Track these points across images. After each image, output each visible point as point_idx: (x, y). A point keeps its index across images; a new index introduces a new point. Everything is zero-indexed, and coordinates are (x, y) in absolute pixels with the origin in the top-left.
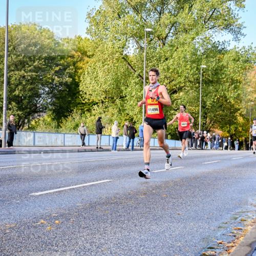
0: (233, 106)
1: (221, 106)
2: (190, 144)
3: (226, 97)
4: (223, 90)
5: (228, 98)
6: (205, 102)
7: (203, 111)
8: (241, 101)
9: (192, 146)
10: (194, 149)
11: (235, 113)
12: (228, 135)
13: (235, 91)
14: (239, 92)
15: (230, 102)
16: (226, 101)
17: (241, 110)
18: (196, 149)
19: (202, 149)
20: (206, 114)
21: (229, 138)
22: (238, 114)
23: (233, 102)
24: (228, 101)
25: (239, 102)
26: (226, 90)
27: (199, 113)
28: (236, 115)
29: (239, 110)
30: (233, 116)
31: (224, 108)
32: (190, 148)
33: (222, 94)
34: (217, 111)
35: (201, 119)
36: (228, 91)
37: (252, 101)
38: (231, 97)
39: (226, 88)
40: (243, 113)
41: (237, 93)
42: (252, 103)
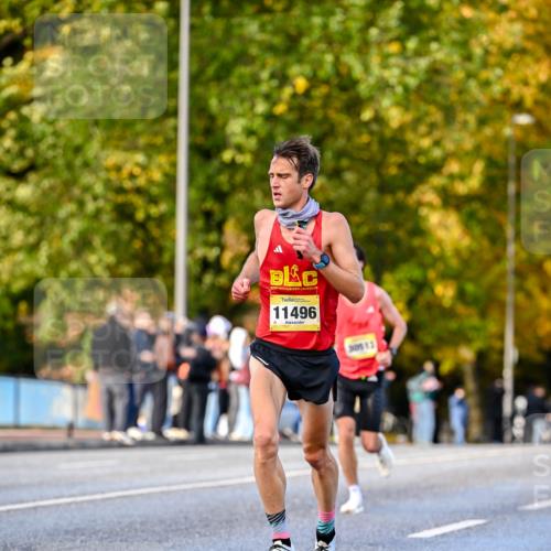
0: (396, 142)
5: (363, 89)
8: (450, 114)
9: (132, 419)
11: (410, 189)
13: (412, 44)
14: (440, 53)
19: (201, 440)
22: (430, 197)
23: (395, 117)
24: (367, 115)
25: (438, 116)
26: (348, 38)
27: (173, 195)
28: (420, 204)
29: (435, 168)
30: (400, 207)
33: (327, 68)
35: (191, 230)
37: (518, 107)
38: (383, 86)
41: (423, 63)
42: (524, 119)
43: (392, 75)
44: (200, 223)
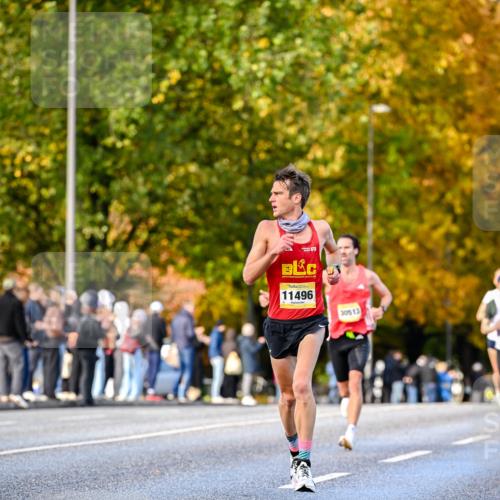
0: (263, 130)
1: (193, 132)
2: (16, 372)
3: (220, 78)
4: (203, 38)
5: (234, 81)
6: (98, 111)
7: (88, 164)
8: (313, 103)
9: (27, 384)
10: (36, 405)
12: (236, 304)
13: (278, 40)
15: (248, 109)
16: (225, 99)
17: (317, 152)
18: (53, 403)
19: (89, 402)
20: (106, 181)
21: (248, 329)
23: (264, 106)
24: (238, 105)
25: (302, 106)
26: (221, 35)
27: (63, 179)
29: (300, 153)
31: (211, 142)
32: (15, 398)
33: (202, 64)
34: (170, 165)
35: (79, 210)
36: (236, 40)
37: (376, 97)
38: (252, 78)
39: (226, 24)
40: (324, 172)
41: (289, 57)
42: (381, 109)
43: (260, 69)
44: (87, 204)
